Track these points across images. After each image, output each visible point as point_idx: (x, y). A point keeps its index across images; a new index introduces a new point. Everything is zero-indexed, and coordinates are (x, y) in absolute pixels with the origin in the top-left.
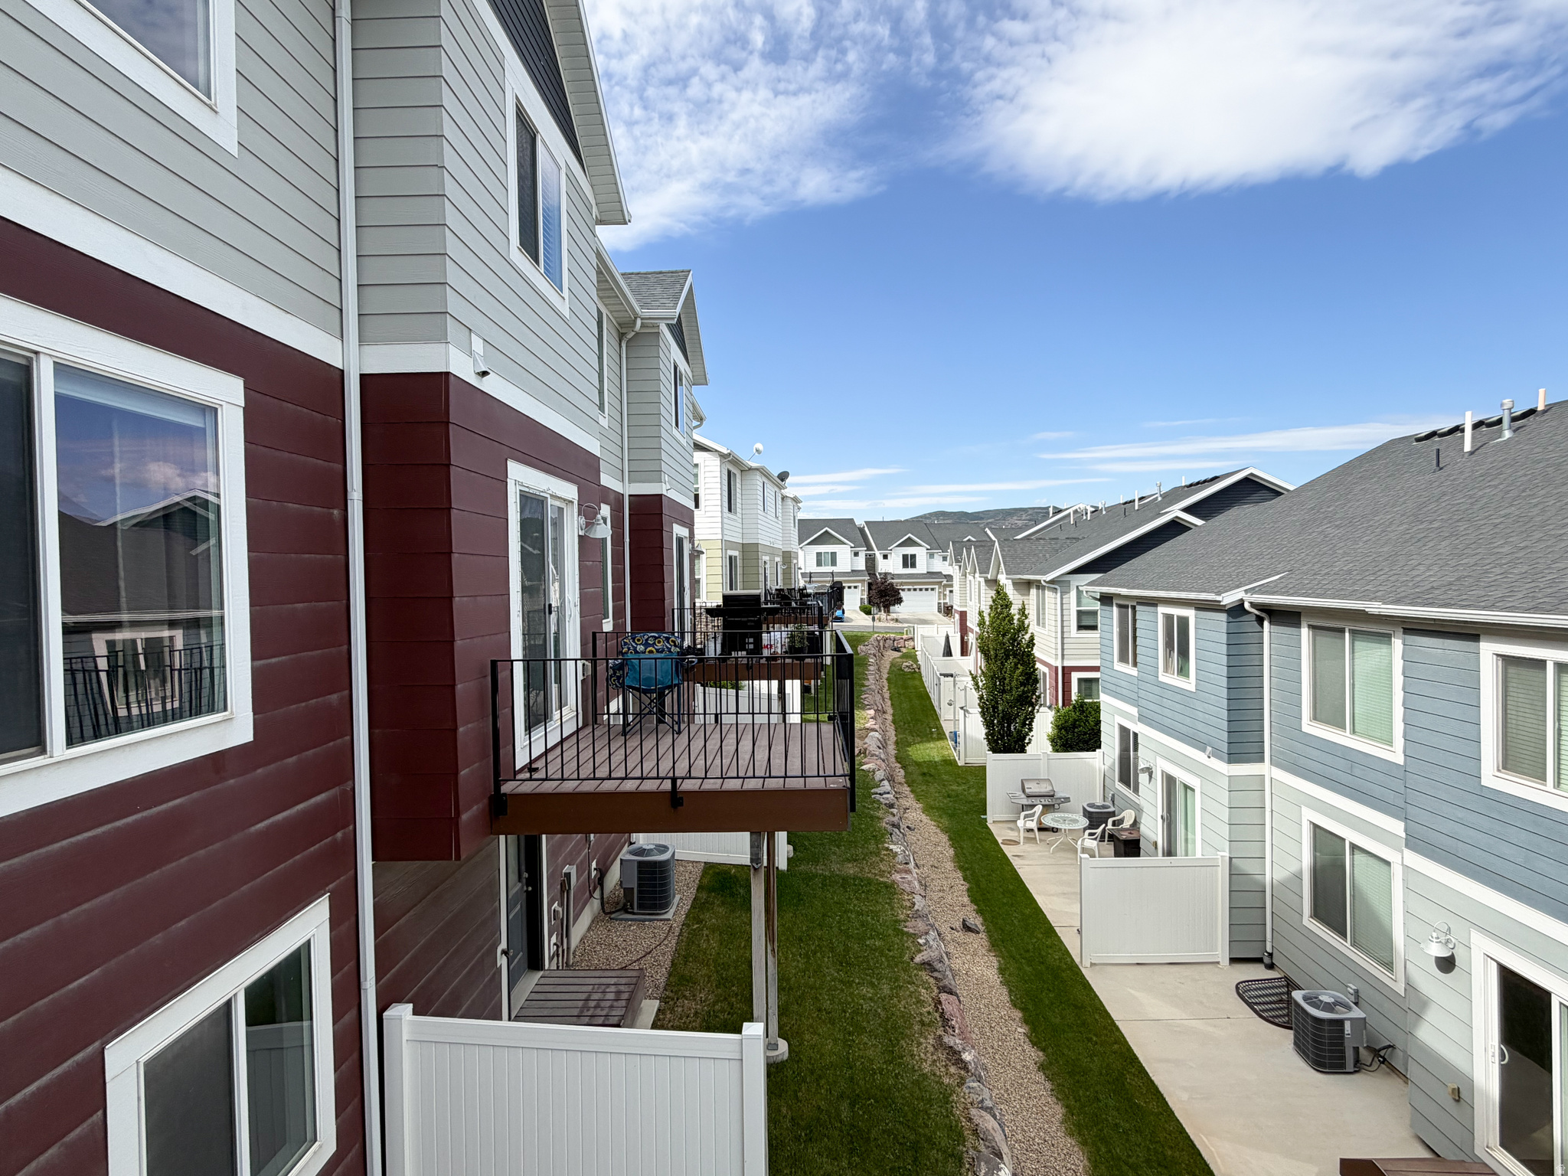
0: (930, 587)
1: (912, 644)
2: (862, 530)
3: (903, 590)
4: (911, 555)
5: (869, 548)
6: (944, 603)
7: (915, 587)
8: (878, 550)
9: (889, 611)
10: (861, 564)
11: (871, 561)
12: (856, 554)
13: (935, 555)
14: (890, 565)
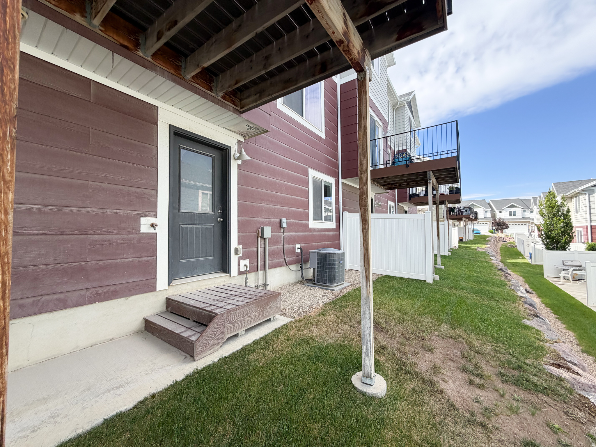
0: (523, 223)
1: (513, 240)
2: (489, 204)
3: (510, 225)
4: (513, 211)
5: (492, 209)
6: (531, 230)
7: (516, 223)
8: (497, 210)
9: (502, 232)
10: (489, 215)
11: (493, 215)
12: (486, 212)
13: (526, 211)
14: (503, 215)
